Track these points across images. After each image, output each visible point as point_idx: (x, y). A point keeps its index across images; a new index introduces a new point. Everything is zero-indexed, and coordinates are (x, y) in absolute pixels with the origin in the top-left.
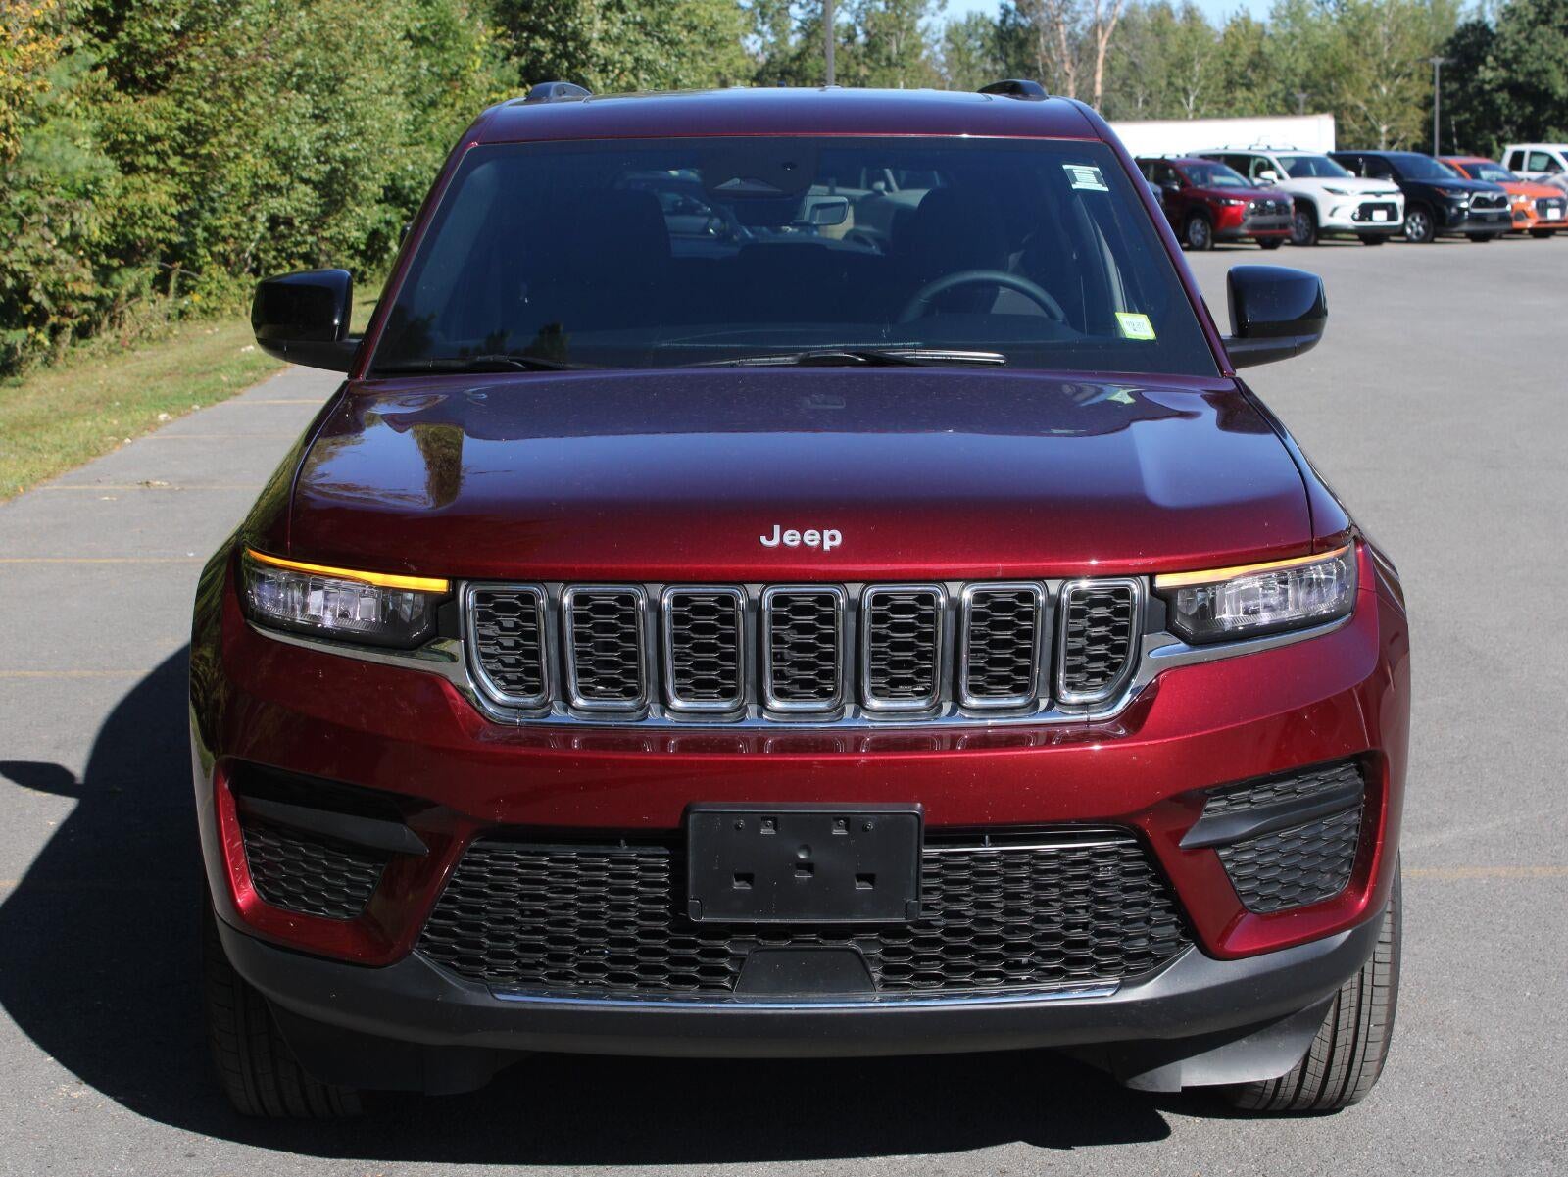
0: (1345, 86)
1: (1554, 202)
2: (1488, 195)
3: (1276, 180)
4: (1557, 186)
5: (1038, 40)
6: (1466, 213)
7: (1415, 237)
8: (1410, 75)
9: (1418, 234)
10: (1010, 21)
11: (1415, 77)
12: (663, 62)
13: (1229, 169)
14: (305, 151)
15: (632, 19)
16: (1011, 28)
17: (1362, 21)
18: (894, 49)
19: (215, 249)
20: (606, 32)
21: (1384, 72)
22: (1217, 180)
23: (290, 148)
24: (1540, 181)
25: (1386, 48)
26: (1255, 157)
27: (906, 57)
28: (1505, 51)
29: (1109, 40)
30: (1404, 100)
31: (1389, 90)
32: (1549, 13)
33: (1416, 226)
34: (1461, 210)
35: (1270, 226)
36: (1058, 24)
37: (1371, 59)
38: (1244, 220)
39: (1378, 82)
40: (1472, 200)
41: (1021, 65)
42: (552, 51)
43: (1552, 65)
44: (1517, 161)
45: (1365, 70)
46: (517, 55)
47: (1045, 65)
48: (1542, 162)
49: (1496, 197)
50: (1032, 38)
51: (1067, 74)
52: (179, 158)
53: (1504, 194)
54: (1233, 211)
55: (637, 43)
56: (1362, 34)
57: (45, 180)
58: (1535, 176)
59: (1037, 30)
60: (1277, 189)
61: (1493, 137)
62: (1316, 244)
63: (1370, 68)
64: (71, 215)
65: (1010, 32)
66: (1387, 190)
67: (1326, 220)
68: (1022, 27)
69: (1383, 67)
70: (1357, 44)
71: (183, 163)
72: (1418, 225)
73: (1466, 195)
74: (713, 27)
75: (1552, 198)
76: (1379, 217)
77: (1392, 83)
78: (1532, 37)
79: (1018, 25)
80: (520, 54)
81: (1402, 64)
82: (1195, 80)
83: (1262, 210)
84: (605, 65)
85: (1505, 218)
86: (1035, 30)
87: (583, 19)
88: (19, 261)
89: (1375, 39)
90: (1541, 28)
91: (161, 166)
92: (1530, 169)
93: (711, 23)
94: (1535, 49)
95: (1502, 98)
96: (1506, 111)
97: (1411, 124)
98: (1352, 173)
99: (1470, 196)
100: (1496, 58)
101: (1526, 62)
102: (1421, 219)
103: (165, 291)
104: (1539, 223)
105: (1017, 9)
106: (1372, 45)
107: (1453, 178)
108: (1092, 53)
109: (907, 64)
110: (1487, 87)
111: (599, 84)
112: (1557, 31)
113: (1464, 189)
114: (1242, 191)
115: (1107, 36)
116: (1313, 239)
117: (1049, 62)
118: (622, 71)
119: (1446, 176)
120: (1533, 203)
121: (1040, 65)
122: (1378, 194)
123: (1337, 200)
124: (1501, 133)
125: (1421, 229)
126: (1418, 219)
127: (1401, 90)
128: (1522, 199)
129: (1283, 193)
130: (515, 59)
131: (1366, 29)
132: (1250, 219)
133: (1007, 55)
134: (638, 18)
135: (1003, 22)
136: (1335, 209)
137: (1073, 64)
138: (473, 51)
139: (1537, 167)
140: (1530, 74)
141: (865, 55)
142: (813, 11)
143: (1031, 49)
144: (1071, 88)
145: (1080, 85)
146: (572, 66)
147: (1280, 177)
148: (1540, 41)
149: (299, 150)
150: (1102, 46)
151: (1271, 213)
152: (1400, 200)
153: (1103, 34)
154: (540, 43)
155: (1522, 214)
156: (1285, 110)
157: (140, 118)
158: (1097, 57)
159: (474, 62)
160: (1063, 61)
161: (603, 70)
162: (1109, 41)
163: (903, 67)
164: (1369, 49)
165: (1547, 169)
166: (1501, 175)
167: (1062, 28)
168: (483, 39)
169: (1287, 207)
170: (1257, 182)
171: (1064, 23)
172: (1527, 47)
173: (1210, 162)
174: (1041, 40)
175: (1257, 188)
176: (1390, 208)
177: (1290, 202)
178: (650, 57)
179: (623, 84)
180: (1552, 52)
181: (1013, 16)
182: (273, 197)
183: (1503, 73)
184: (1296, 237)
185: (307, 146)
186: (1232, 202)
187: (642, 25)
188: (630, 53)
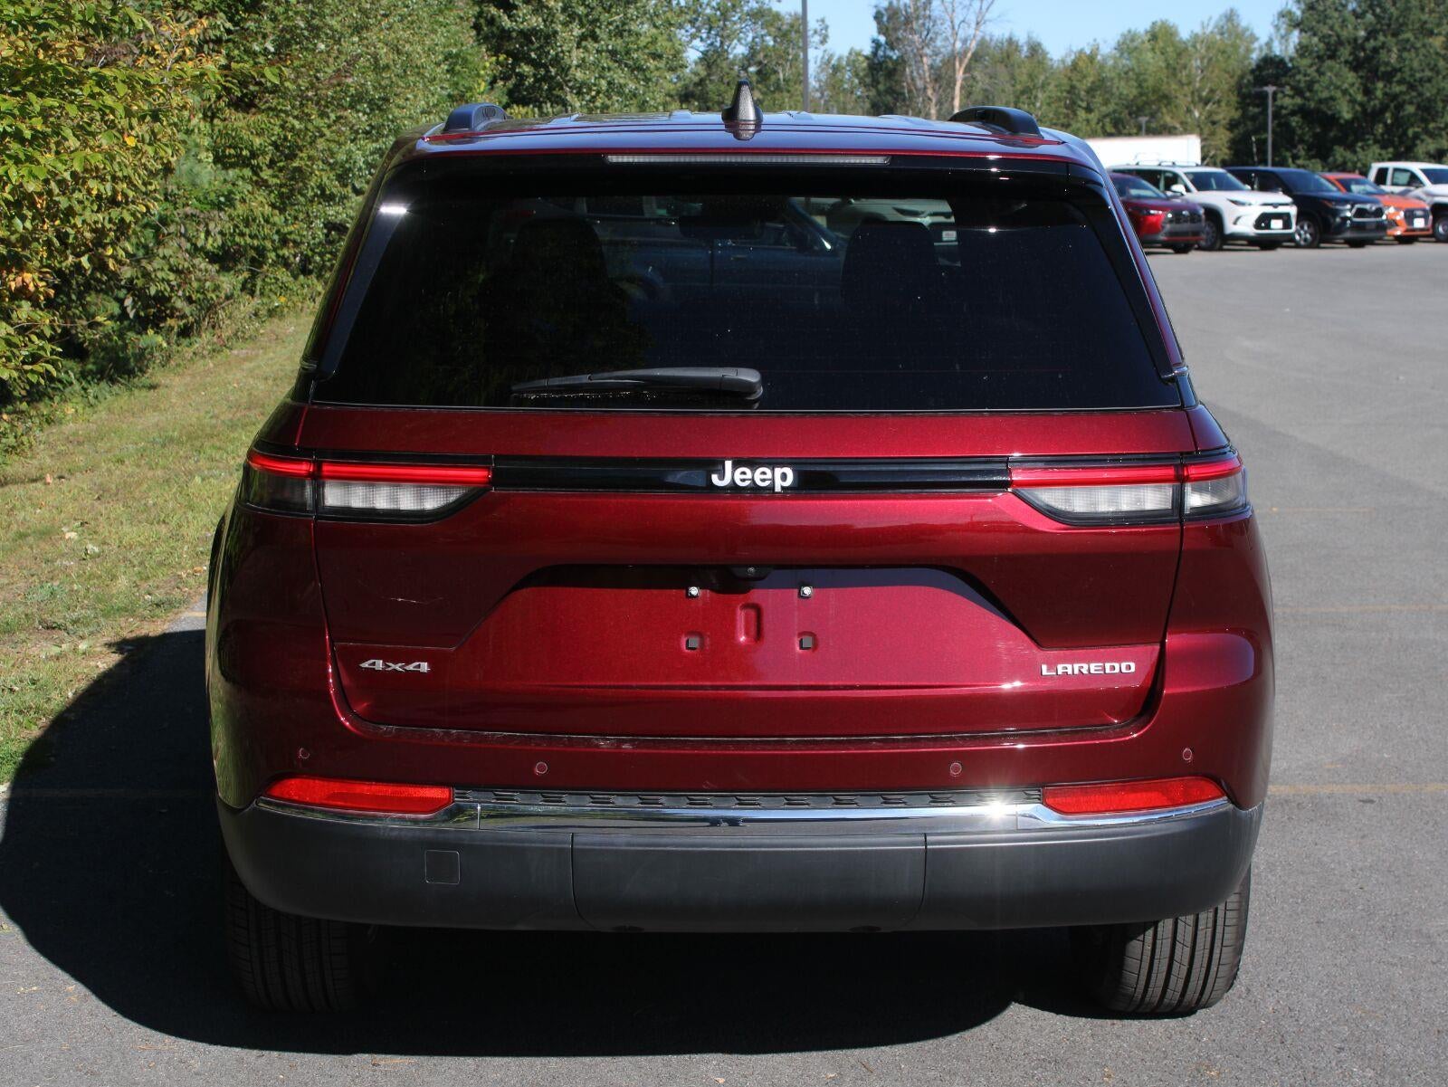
0: (1164, 110)
1: (1419, 213)
2: (1367, 206)
3: (1184, 192)
4: (1419, 198)
5: (905, 70)
6: (1349, 222)
7: (1302, 243)
8: (1219, 102)
9: (1305, 240)
10: (881, 53)
11: (1223, 104)
12: (632, 86)
13: (1145, 182)
14: (361, 163)
15: (605, 48)
16: (881, 60)
17: (1179, 55)
18: (781, 76)
19: (281, 253)
20: (583, 60)
21: (1196, 99)
22: (1134, 192)
23: (347, 161)
24: (1402, 194)
25: (1198, 79)
26: (1165, 172)
27: (791, 84)
28: (1299, 81)
29: (965, 69)
30: (1214, 123)
31: (1201, 114)
32: (1336, 50)
33: (1305, 234)
34: (1346, 219)
35: (1185, 233)
36: (921, 57)
37: (1186, 88)
38: (1163, 227)
39: (1192, 107)
40: (1354, 211)
41: (890, 91)
42: (534, 75)
43: (1339, 94)
44: (1381, 177)
45: (1181, 97)
46: (501, 79)
47: (910, 91)
48: (1404, 178)
49: (1374, 208)
50: (899, 68)
51: (930, 99)
52: (270, 172)
53: (1381, 206)
54: (1153, 219)
55: (609, 69)
56: (1178, 67)
57: (181, 192)
58: (1397, 189)
59: (904, 62)
60: (1187, 202)
61: (1288, 154)
62: (1221, 249)
63: (1185, 95)
64: (207, 225)
65: (880, 64)
66: (1280, 200)
67: (1230, 228)
68: (891, 58)
69: (1196, 94)
70: (1174, 75)
71: (274, 176)
72: (1306, 233)
73: (1349, 206)
74: (675, 56)
75: (1418, 210)
76: (1277, 225)
77: (1203, 108)
78: (1322, 69)
79: (886, 56)
80: (506, 78)
81: (1212, 91)
82: (1038, 104)
83: (1178, 217)
84: (580, 88)
85: (1382, 227)
86: (902, 61)
87: (564, 48)
88: (162, 270)
89: (1190, 71)
90: (1329, 63)
91: (255, 178)
92: (1394, 184)
93: (672, 52)
94: (1325, 80)
95: (1295, 121)
96: (1299, 132)
97: (1219, 142)
98: (1249, 187)
99: (1353, 206)
100: (1293, 88)
101: (1317, 92)
102: (1309, 227)
103: (252, 293)
104: (1407, 231)
105: (886, 43)
106: (1187, 76)
107: (1335, 192)
108: (951, 83)
109: (792, 89)
110: (1284, 112)
111: (578, 104)
112: (1343, 65)
113: (1346, 201)
114: (1159, 202)
115: (964, 66)
116: (1218, 245)
117: (913, 88)
118: (598, 92)
119: (1329, 191)
120: (1402, 214)
121: (906, 91)
122: (1275, 205)
123: (1240, 210)
124: (1295, 151)
125: (1308, 236)
126: (1306, 228)
127: (1210, 114)
128: (1392, 210)
129: (1194, 204)
130: (501, 83)
131: (1182, 62)
132: (1168, 227)
133: (878, 83)
134: (610, 47)
135: (875, 54)
136: (1238, 218)
137: (934, 90)
138: (478, 75)
139: (1400, 182)
140: (1320, 101)
141: (758, 82)
142: (712, 44)
143: (896, 78)
144: (933, 111)
145: (941, 109)
146: (551, 89)
147: (1188, 190)
148: (1329, 74)
149: (355, 162)
150: (960, 75)
151: (1186, 221)
152: (1293, 210)
153: (960, 65)
154: (526, 69)
155: (1394, 224)
156: (1113, 131)
157: (245, 134)
158: (955, 84)
159: (479, 84)
160: (925, 88)
161: (579, 93)
162: (965, 72)
163: (789, 91)
164: (1184, 80)
165: (1409, 184)
166: (1369, 188)
167: (925, 59)
168: (488, 64)
169: (1199, 216)
170: (1169, 193)
171: (926, 55)
172: (1318, 78)
173: (1127, 176)
174: (907, 70)
175: (1168, 198)
176: (1286, 218)
177: (1202, 211)
178: (622, 81)
179: (598, 104)
180: (1339, 83)
181: (883, 48)
182: (329, 205)
183: (1298, 100)
184: (1203, 243)
185: (363, 159)
186: (1152, 212)
187: (613, 53)
188: (603, 78)
